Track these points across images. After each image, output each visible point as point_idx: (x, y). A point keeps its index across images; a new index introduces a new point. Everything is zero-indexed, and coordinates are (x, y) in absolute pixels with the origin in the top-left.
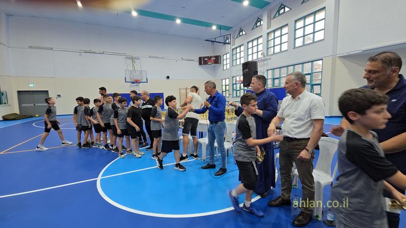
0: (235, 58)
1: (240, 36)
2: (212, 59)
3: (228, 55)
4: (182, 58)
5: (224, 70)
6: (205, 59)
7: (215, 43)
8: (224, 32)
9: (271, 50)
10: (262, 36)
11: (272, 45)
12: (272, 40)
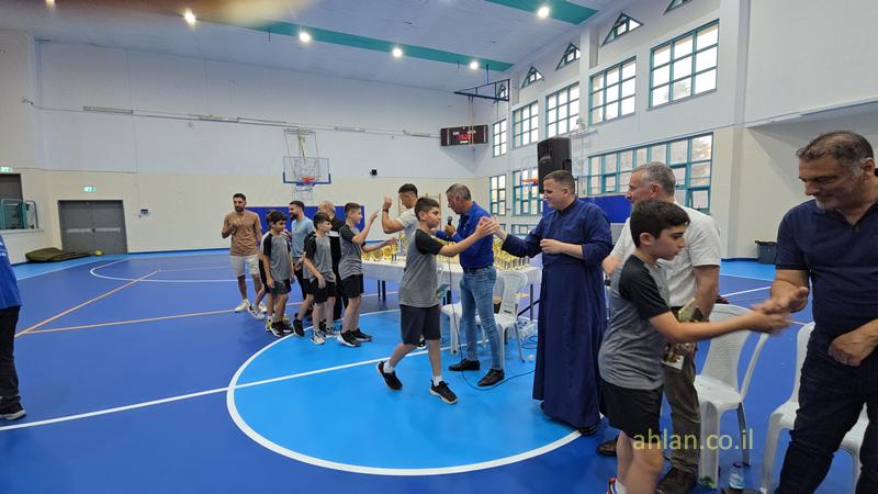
0: (518, 131)
1: (530, 83)
2: (469, 132)
3: (504, 124)
4: (404, 131)
5: (494, 156)
6: (455, 134)
7: (475, 98)
8: (495, 75)
9: (598, 113)
10: (578, 83)
11: (601, 103)
12: (602, 93)
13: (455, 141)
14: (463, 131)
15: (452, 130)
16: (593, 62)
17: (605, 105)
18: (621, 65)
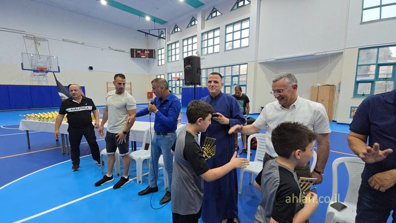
0: (170, 55)
1: (175, 32)
2: (146, 52)
3: (163, 50)
4: (109, 47)
5: (158, 65)
6: (138, 52)
7: (148, 35)
8: (158, 26)
9: (204, 50)
10: (196, 36)
11: (206, 46)
12: (206, 41)
13: (138, 56)
14: (143, 51)
15: (137, 50)
16: (203, 27)
17: (208, 47)
18: (214, 30)
